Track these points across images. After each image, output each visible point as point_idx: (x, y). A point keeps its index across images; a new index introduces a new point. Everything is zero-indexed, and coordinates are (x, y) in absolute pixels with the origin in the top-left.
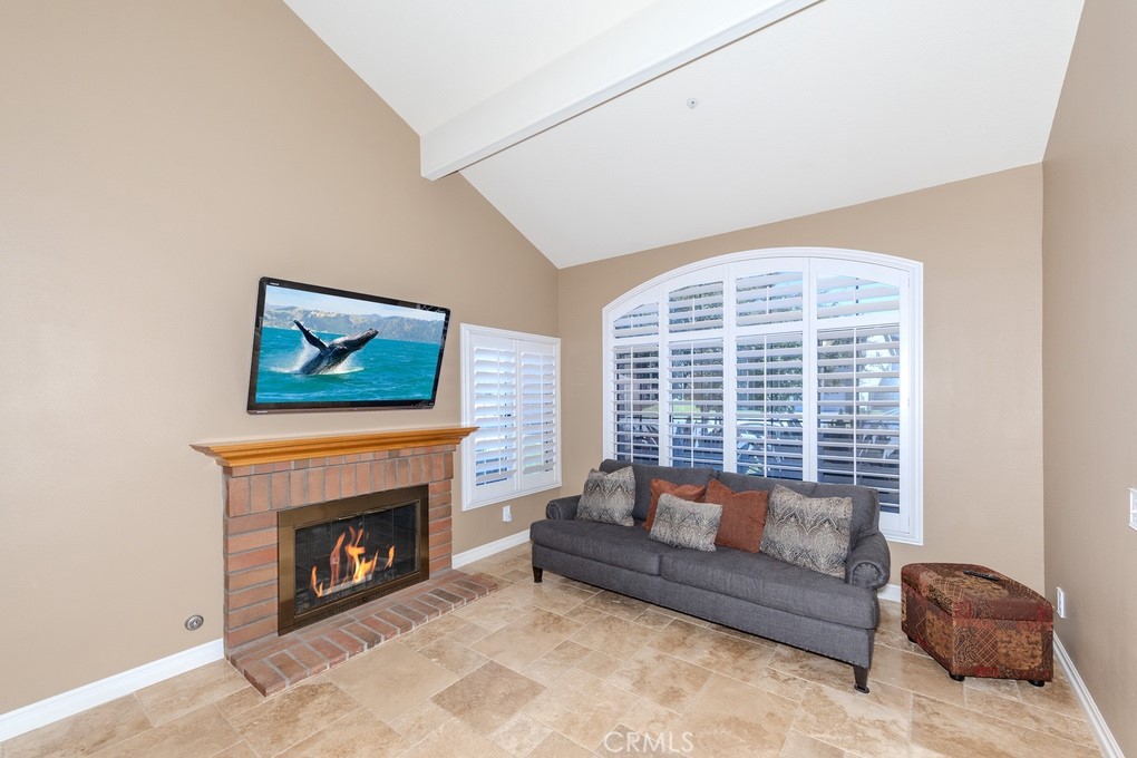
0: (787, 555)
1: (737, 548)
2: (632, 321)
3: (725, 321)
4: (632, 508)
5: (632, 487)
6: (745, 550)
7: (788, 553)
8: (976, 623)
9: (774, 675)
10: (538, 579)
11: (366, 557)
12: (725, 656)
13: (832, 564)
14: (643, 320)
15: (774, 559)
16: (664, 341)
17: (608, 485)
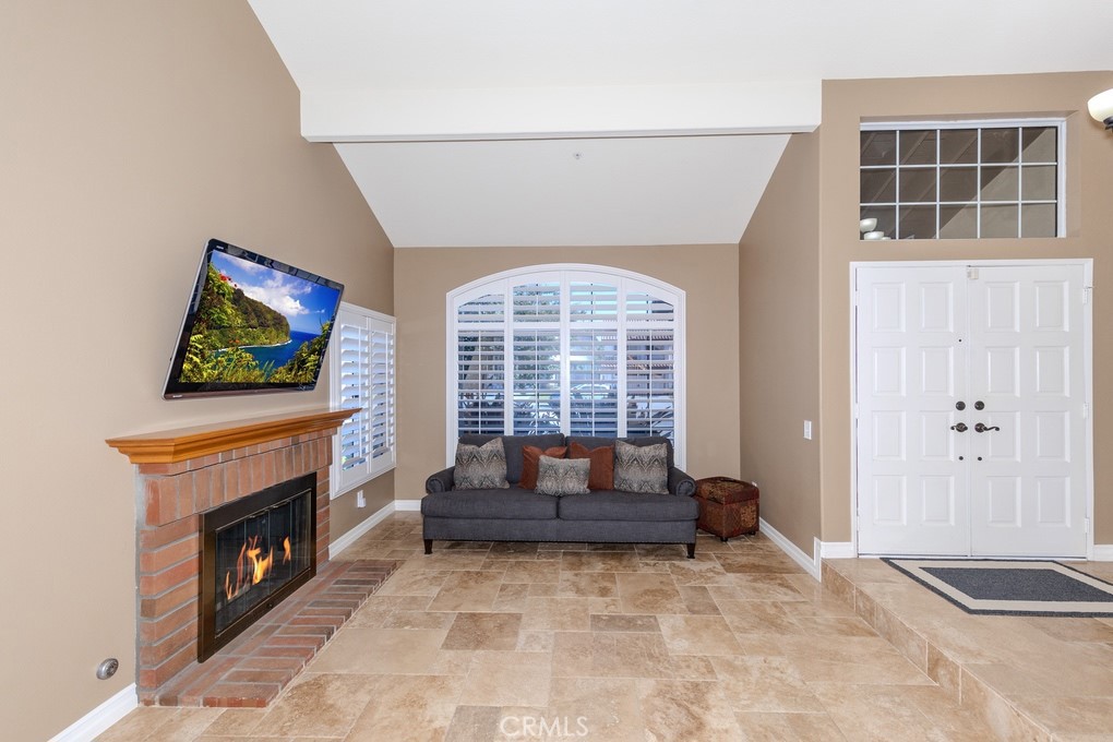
0: (635, 487)
1: (601, 489)
2: (479, 308)
3: (562, 316)
4: (505, 472)
5: (504, 455)
6: (606, 490)
7: (635, 485)
8: (734, 506)
9: (647, 564)
10: (428, 551)
11: (262, 556)
12: (613, 563)
13: (661, 486)
14: (488, 307)
15: (625, 492)
16: (510, 327)
17: (485, 456)
